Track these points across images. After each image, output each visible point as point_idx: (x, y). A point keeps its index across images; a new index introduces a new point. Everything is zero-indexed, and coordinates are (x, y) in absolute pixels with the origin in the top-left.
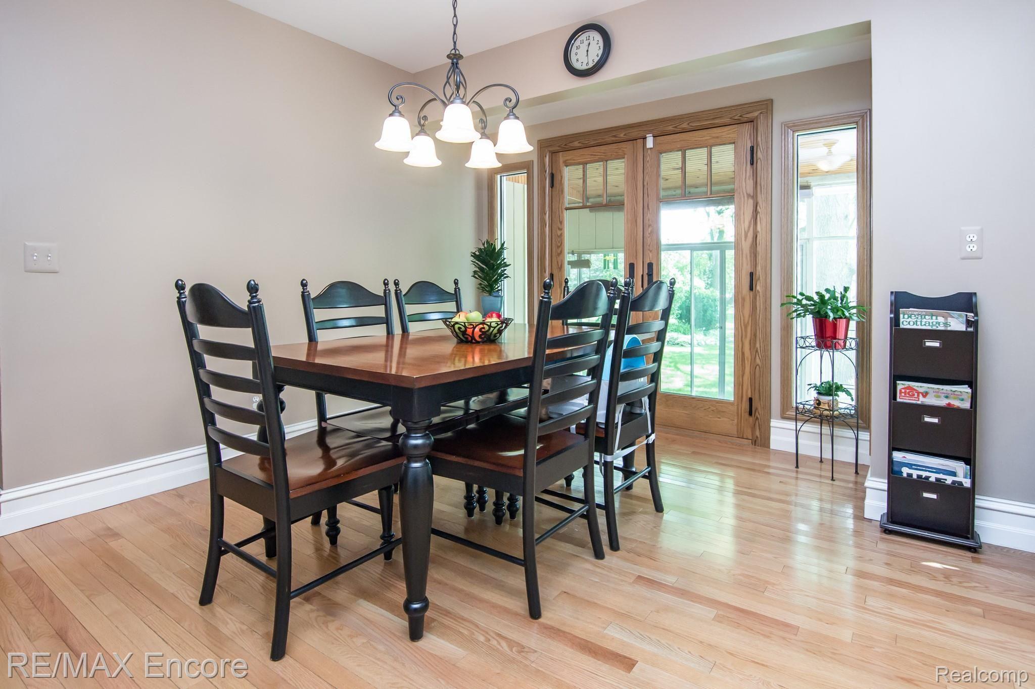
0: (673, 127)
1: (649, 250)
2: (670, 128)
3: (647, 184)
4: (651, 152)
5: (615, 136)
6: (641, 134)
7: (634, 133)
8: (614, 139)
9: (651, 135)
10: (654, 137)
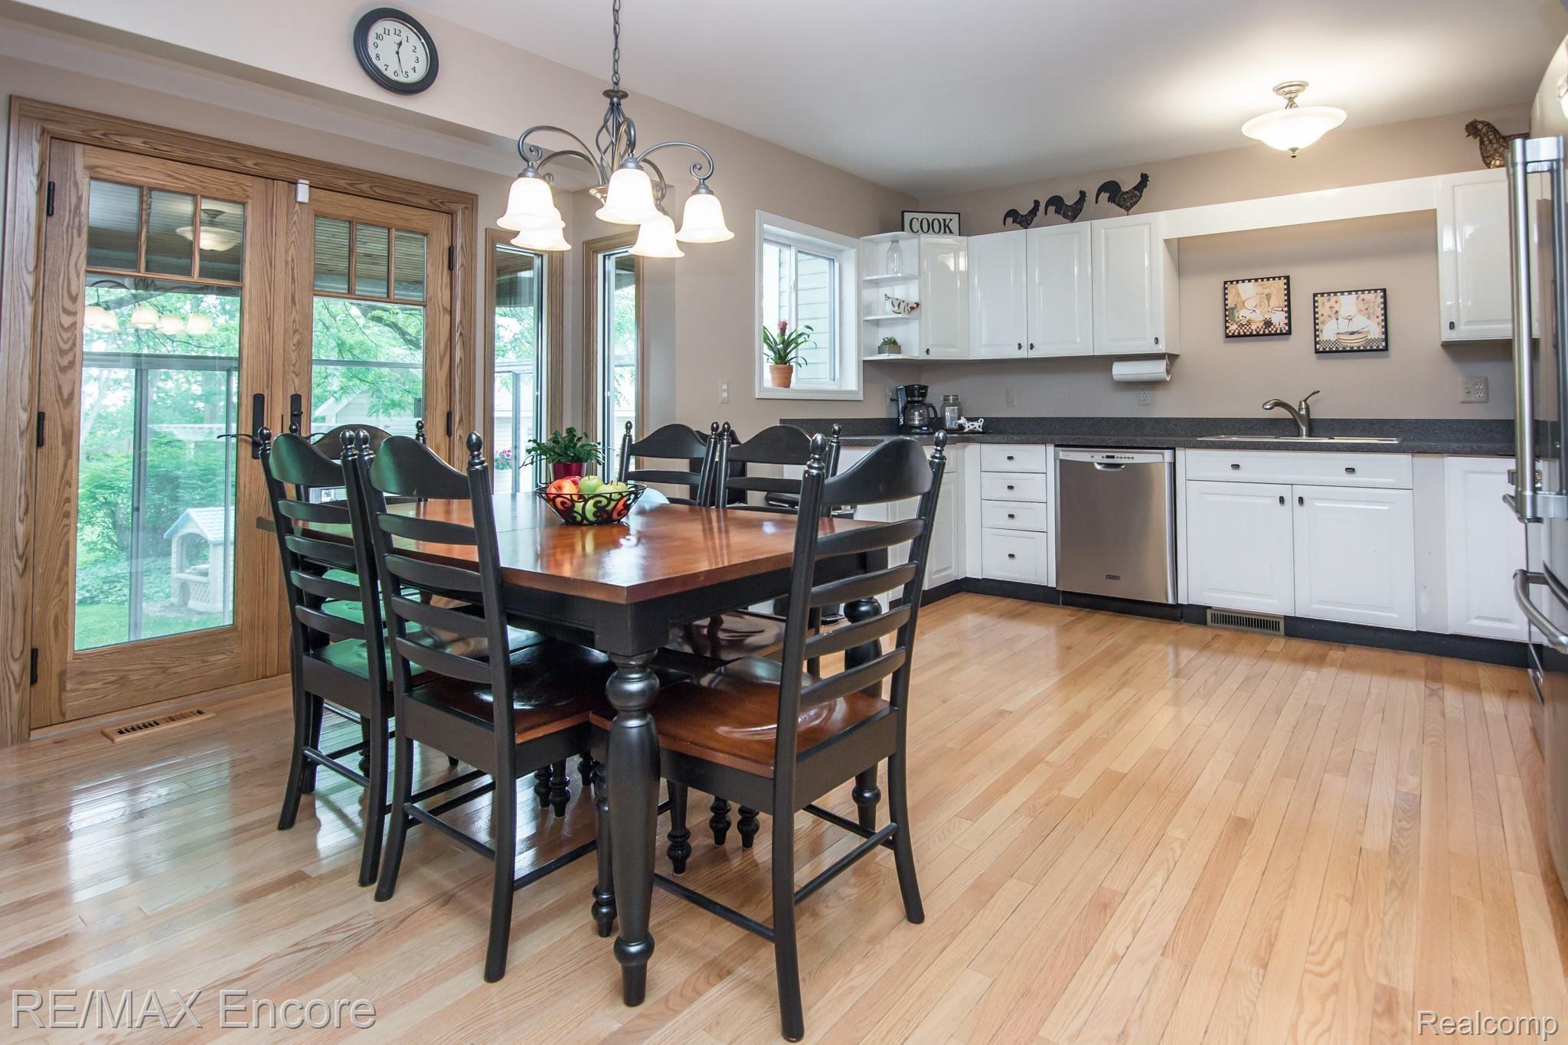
0: (347, 184)
1: (294, 372)
2: (342, 183)
3: (293, 260)
4: (301, 209)
5: (234, 159)
6: (291, 175)
7: (275, 168)
8: (231, 163)
9: (307, 182)
10: (310, 186)
